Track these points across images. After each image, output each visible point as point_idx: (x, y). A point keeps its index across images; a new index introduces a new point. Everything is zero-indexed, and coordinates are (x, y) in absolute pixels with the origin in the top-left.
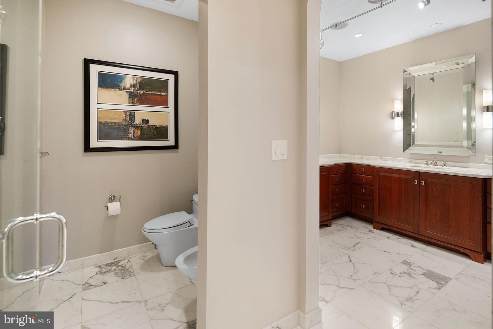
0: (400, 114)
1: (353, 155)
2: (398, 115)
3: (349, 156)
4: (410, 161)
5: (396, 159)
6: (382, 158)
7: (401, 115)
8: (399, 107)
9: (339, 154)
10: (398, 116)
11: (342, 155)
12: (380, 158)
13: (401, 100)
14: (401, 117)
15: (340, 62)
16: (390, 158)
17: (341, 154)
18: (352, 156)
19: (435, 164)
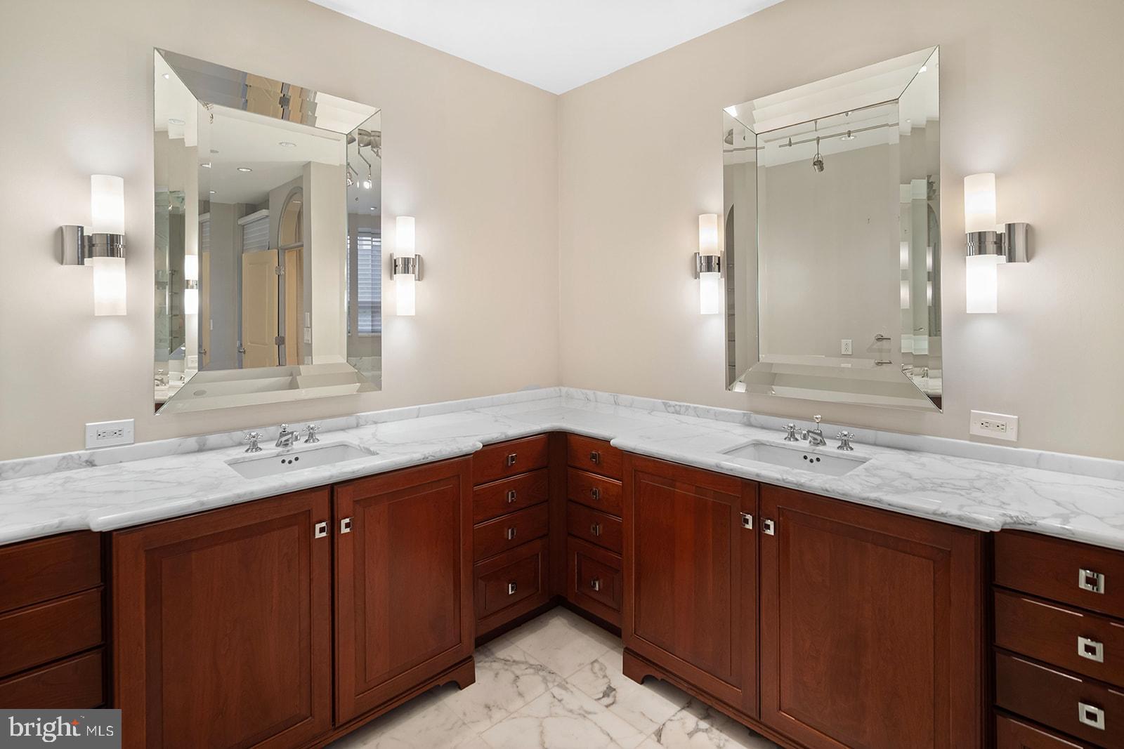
0: (714, 262)
1: (592, 392)
2: (710, 264)
3: (583, 394)
4: (745, 419)
5: (708, 411)
6: (670, 406)
7: (719, 264)
8: (711, 239)
9: (557, 389)
10: (709, 269)
11: (564, 389)
12: (665, 404)
13: (719, 216)
14: (719, 271)
15: (558, 96)
16: (692, 405)
17: (562, 388)
18: (590, 393)
19: (815, 439)
